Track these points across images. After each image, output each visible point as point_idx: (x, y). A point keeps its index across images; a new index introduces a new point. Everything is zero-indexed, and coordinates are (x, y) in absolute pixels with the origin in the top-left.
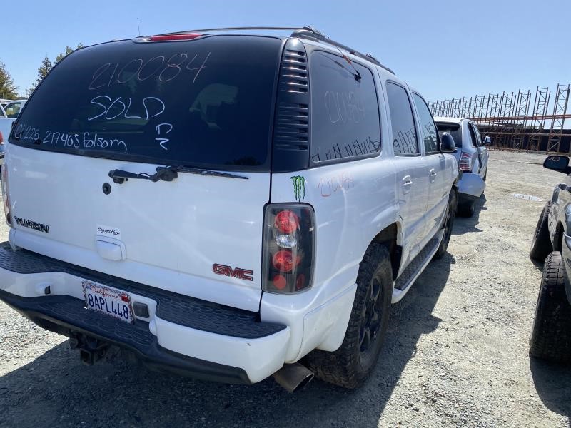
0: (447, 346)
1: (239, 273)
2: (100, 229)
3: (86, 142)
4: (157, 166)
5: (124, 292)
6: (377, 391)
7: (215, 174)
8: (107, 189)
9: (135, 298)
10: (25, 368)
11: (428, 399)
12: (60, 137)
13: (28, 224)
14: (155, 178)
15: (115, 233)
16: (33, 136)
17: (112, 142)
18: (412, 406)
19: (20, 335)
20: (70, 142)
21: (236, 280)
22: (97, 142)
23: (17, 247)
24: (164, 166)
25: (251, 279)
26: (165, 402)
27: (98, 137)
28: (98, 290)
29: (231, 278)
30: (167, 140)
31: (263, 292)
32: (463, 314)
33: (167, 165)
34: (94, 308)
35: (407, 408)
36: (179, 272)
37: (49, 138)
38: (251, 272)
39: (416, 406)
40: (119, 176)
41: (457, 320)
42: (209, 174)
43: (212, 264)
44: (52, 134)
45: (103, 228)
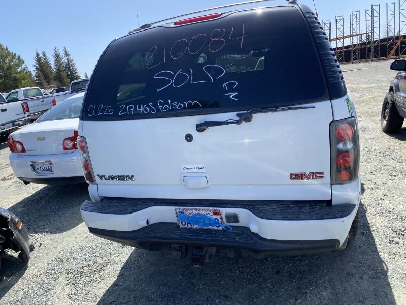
0: (381, 199)
1: (314, 176)
2: (185, 168)
3: (162, 108)
4: (236, 113)
5: (215, 208)
6: (364, 238)
7: (289, 109)
8: (189, 138)
9: (225, 211)
10: (115, 284)
11: (399, 234)
12: (135, 108)
13: (112, 178)
14: (238, 122)
15: (200, 169)
16: (107, 111)
17: (187, 104)
18: (392, 241)
20: (146, 110)
21: (309, 181)
22: (172, 106)
24: (246, 112)
25: (322, 178)
27: (171, 103)
28: (191, 211)
29: (305, 181)
30: (236, 93)
32: (373, 177)
33: (248, 110)
34: (186, 226)
35: (390, 243)
36: (259, 185)
37: (125, 110)
38: (322, 173)
39: (395, 241)
40: (201, 127)
41: (374, 181)
42: (283, 110)
43: (288, 175)
44: (126, 107)
45: (188, 166)
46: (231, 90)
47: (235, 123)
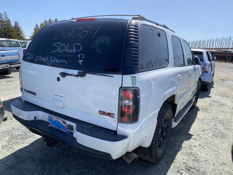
0: (195, 147)
1: (109, 114)
2: (55, 95)
3: (51, 61)
4: (78, 71)
5: (64, 120)
6: (165, 164)
7: (100, 75)
8: (58, 79)
9: (68, 122)
10: (26, 148)
11: (187, 169)
12: (41, 58)
13: (29, 92)
14: (77, 76)
15: (61, 97)
16: (31, 58)
17: (61, 61)
19: (24, 134)
20: (45, 60)
21: (107, 117)
22: (55, 61)
23: (24, 100)
24: (81, 71)
26: (78, 164)
27: (55, 59)
28: (55, 118)
30: (82, 61)
31: (118, 123)
32: (203, 133)
33: (82, 71)
34: (52, 126)
36: (85, 113)
37: (38, 59)
40: (64, 75)
41: (200, 136)
42: (98, 75)
43: (98, 111)
44: (38, 57)
45: (57, 94)
46: (81, 59)
47: (75, 76)
